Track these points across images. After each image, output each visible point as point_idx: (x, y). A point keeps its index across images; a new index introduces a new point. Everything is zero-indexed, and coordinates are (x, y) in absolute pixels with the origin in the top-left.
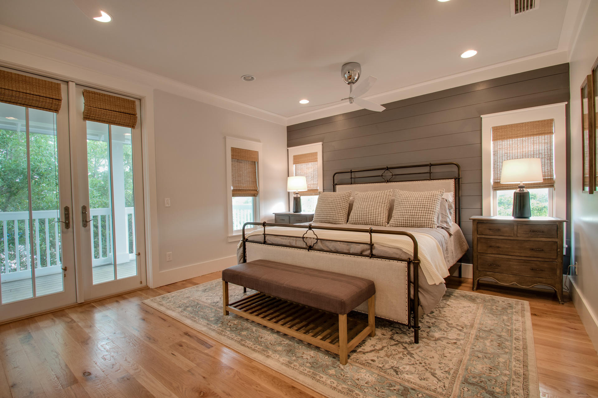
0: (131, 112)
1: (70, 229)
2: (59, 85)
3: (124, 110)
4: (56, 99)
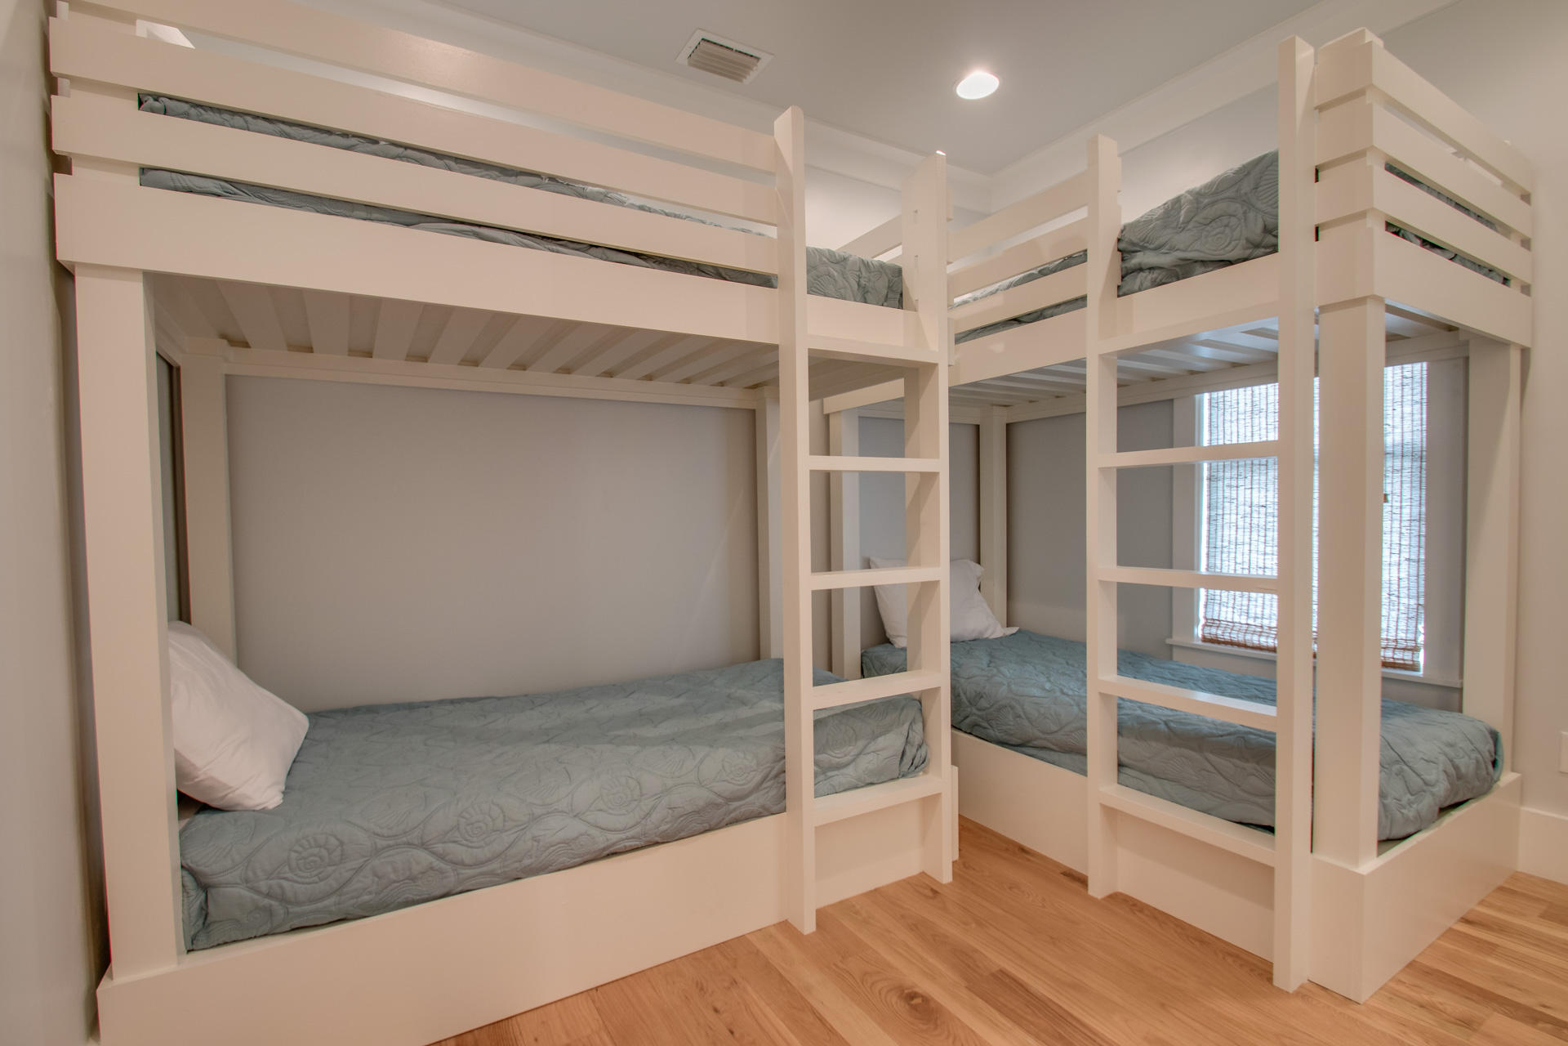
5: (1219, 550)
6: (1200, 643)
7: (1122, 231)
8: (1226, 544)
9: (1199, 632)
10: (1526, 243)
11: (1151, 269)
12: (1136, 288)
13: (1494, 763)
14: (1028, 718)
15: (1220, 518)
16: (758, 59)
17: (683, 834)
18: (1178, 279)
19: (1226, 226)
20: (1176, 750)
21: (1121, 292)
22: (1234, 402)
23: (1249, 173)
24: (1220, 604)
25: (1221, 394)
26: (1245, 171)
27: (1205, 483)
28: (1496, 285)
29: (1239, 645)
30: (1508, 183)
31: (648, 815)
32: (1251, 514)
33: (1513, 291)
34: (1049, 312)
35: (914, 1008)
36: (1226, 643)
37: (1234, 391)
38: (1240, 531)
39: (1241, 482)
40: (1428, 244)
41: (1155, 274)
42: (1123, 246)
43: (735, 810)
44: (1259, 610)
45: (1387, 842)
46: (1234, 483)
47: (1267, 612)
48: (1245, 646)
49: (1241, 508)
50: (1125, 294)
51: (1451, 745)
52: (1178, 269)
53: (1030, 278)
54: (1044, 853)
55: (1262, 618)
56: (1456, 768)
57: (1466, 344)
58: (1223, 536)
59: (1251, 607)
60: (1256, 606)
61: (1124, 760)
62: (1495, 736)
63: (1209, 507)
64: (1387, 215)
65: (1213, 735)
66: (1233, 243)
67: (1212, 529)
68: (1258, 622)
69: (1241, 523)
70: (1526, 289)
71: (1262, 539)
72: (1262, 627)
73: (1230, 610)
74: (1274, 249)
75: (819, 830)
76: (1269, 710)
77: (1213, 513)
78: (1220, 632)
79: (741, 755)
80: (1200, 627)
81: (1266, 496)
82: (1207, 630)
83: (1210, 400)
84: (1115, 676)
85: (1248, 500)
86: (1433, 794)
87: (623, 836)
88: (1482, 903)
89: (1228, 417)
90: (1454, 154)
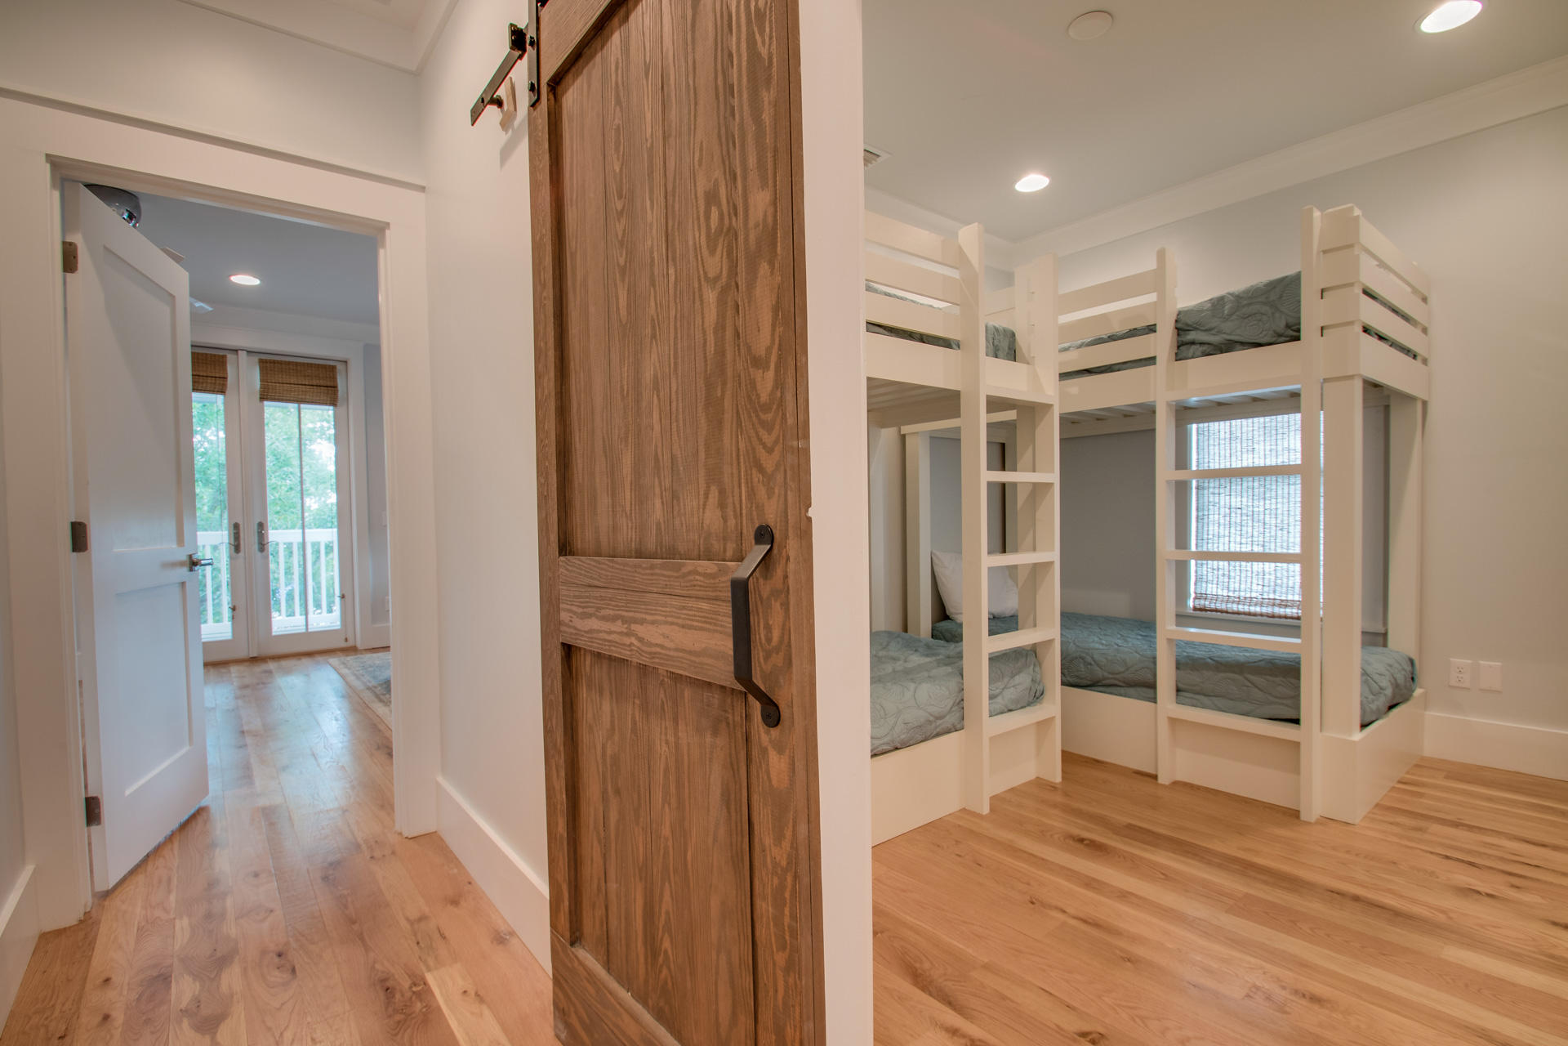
0: (329, 384)
1: (241, 554)
2: (224, 357)
3: (318, 382)
4: (220, 378)
5: (1205, 541)
6: (1192, 611)
7: (1178, 315)
8: (1210, 537)
9: (1191, 603)
10: (1425, 330)
11: (1202, 344)
12: (1190, 355)
13: (1413, 679)
14: (1098, 665)
15: (1206, 517)
16: (878, 156)
17: (911, 742)
18: (1222, 352)
19: (1260, 320)
20: (1222, 675)
21: (1178, 358)
22: (1216, 431)
23: (1275, 287)
24: (1207, 582)
25: (1206, 425)
26: (1273, 285)
27: (1194, 491)
28: (1409, 359)
29: (1222, 611)
30: (1415, 291)
31: (893, 728)
32: (1230, 514)
33: (1418, 363)
34: (1117, 367)
35: (1087, 845)
36: (1212, 610)
37: (1217, 424)
38: (1222, 527)
39: (1222, 491)
40: (1381, 338)
41: (1205, 348)
42: (1179, 326)
43: (939, 726)
44: (1237, 586)
45: (1364, 726)
46: (1217, 491)
47: (1243, 587)
48: (1227, 612)
49: (1222, 510)
50: (1180, 360)
51: (1391, 666)
52: (1223, 346)
53: (1100, 341)
54: (1113, 762)
55: (1240, 591)
56: (1395, 679)
57: (1388, 397)
58: (1208, 531)
59: (1231, 583)
60: (1235, 583)
61: (1180, 685)
62: (1412, 661)
63: (1197, 510)
64: (1363, 323)
65: (1249, 663)
66: (1264, 333)
67: (1200, 526)
68: (1236, 594)
69: (1222, 521)
70: (1425, 361)
71: (1239, 533)
72: (1239, 598)
73: (1215, 586)
74: (1298, 339)
75: (992, 739)
76: (1298, 641)
77: (1200, 514)
78: (1207, 603)
79: (938, 688)
80: (1191, 600)
81: (1241, 501)
82: (1197, 602)
83: (1198, 429)
84: (1175, 627)
85: (1228, 504)
86: (1385, 695)
87: (882, 742)
88: (1408, 773)
89: (1211, 442)
90: (1378, 265)
